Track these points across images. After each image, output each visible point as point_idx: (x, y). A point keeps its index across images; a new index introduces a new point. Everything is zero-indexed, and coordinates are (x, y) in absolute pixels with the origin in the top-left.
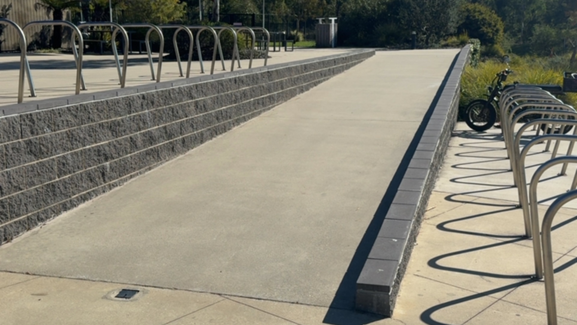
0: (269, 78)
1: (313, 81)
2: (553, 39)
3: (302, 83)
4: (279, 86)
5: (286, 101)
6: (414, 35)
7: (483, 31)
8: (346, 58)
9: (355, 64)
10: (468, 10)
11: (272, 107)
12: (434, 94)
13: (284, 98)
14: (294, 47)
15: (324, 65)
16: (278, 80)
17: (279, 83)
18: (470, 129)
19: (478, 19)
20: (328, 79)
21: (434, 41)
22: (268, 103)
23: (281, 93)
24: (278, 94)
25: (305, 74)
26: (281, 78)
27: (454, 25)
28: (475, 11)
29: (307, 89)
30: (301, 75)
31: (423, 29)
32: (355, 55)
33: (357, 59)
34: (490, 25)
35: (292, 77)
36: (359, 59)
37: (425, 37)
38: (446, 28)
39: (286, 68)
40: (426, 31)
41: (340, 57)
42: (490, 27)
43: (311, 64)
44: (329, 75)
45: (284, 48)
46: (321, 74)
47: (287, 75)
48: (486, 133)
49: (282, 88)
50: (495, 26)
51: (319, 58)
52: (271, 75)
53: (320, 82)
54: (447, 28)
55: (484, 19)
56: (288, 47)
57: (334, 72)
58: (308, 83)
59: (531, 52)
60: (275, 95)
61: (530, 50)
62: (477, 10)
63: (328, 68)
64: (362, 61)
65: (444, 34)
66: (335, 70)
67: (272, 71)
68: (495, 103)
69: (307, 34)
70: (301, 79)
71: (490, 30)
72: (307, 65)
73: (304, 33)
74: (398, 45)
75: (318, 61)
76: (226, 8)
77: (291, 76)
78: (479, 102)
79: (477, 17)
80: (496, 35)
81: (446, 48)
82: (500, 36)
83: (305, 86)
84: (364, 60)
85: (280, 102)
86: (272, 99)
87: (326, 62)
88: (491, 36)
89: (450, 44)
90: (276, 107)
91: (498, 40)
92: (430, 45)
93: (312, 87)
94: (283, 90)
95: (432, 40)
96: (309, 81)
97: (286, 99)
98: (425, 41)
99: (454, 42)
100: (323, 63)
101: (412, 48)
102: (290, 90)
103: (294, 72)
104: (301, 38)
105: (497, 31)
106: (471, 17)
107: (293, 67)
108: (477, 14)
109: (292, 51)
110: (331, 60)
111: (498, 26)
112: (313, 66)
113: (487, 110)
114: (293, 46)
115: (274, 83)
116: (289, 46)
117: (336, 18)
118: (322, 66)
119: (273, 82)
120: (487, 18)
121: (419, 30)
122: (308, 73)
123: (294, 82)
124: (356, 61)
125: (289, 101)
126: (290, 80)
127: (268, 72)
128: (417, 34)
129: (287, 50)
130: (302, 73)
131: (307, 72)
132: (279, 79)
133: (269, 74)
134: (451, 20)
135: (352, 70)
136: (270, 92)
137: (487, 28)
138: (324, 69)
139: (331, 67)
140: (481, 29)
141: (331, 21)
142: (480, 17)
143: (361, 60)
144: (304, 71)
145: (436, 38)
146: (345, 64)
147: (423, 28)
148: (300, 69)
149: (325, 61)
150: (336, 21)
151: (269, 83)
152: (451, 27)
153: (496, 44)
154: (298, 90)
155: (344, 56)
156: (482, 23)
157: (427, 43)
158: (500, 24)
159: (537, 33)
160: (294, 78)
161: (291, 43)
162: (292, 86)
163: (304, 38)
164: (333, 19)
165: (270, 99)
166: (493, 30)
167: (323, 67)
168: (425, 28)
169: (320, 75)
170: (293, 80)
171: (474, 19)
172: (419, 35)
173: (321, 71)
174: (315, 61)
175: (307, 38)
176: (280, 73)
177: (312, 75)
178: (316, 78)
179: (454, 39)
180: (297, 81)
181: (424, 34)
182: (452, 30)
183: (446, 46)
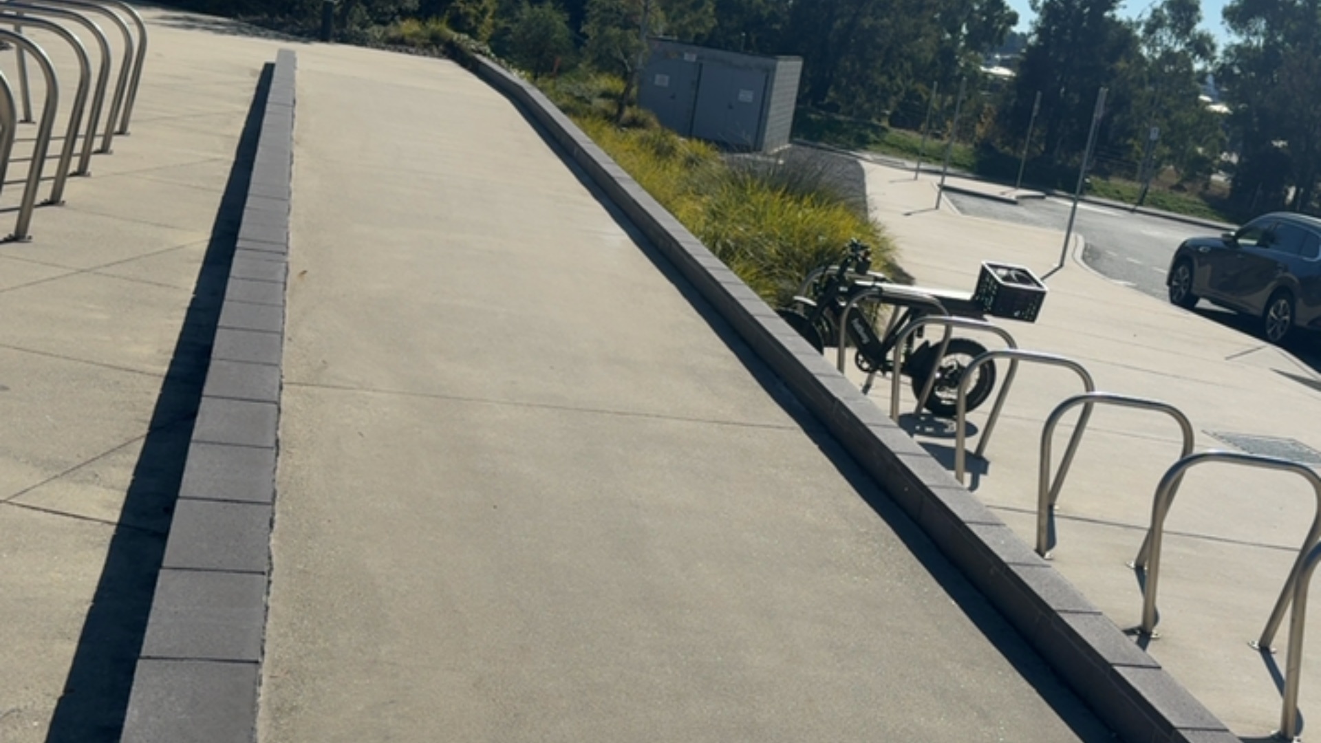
2: (556, 36)
7: (456, 8)
42: (470, 1)
71: (472, 11)
80: (483, 23)
82: (488, 26)
88: (473, 23)
89: (406, 38)
99: (414, 35)
101: (324, 38)
111: (485, 2)
166: (477, 9)
179: (415, 27)
182: (411, 2)
183: (401, 44)
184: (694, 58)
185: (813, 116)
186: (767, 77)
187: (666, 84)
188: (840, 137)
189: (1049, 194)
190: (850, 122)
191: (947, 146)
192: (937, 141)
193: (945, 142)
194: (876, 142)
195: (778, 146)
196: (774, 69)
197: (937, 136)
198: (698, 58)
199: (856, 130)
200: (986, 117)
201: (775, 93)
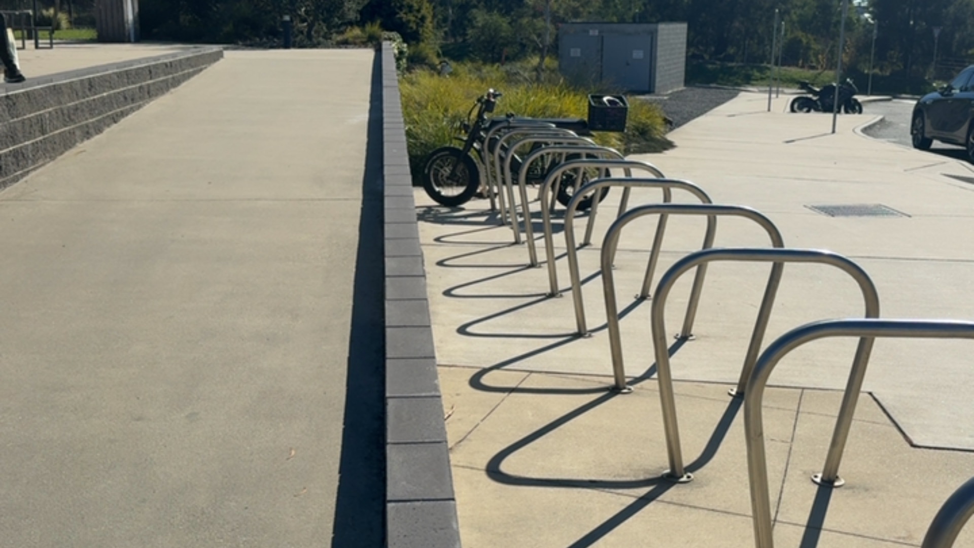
0: (9, 110)
1: (110, 113)
2: (503, 34)
3: (87, 119)
4: (37, 128)
5: (52, 158)
6: (286, 22)
7: (401, 18)
8: (171, 63)
9: (189, 76)
11: (22, 175)
12: (363, 138)
13: (48, 152)
14: (54, 41)
15: (128, 78)
16: (32, 115)
17: (34, 121)
18: (435, 203)
20: (139, 107)
21: (322, 33)
22: (12, 167)
23: (41, 141)
24: (33, 144)
25: (92, 98)
26: (39, 110)
27: (354, 7)
29: (99, 131)
30: (83, 100)
31: (299, 13)
32: (188, 59)
33: (192, 67)
34: (410, 8)
35: (63, 106)
36: (196, 66)
37: (305, 27)
38: (340, 12)
39: (49, 87)
40: (306, 16)
41: (159, 62)
42: (410, 11)
43: (101, 76)
44: (141, 98)
45: (33, 41)
46: (125, 98)
47: (52, 102)
48: (463, 209)
49: (43, 132)
50: (419, 11)
51: (118, 65)
52: (14, 104)
53: (123, 114)
54: (343, 12)
56: (40, 41)
57: (150, 93)
58: (100, 117)
59: (471, 55)
60: (27, 146)
61: (471, 52)
63: (138, 85)
64: (201, 70)
65: (340, 22)
66: (152, 88)
67: (16, 96)
68: (475, 153)
69: (74, 15)
70: (83, 111)
71: (413, 19)
72: (93, 78)
73: (70, 13)
74: (258, 39)
75: (116, 71)
77: (60, 103)
78: (447, 153)
80: (422, 26)
81: (346, 48)
82: (427, 28)
83: (93, 123)
84: (206, 68)
85: (40, 162)
86: (20, 157)
87: (133, 73)
88: (415, 27)
89: (350, 40)
90: (33, 174)
91: (425, 35)
92: (315, 41)
93: (108, 126)
94: (46, 136)
95: (317, 32)
96: (99, 114)
97: (53, 155)
98: (305, 33)
99: (357, 37)
100: (127, 75)
101: (286, 46)
102: (60, 134)
103: (66, 96)
104: (64, 23)
105: (423, 19)
107: (64, 84)
109: (51, 48)
110: (142, 69)
111: (423, 12)
112: (106, 81)
113: (461, 167)
114: (51, 39)
115: (23, 122)
116: (42, 39)
118: (125, 80)
119: (20, 119)
121: (293, 12)
122: (96, 97)
123: (68, 117)
124: (191, 70)
125: (60, 158)
126: (60, 113)
127: (7, 97)
128: (292, 21)
129: (40, 46)
130: (84, 98)
131: (96, 94)
132: (35, 111)
133: (11, 103)
135: (185, 88)
136: (14, 143)
137: (406, 13)
138: (130, 87)
139: (144, 84)
140: (398, 16)
143: (199, 68)
144: (88, 92)
145: (324, 28)
146: (170, 76)
147: (300, 10)
148: (78, 87)
149: (131, 70)
151: (12, 121)
152: (349, 10)
153: (423, 41)
154: (78, 133)
155: (166, 61)
156: (398, 5)
157: (309, 36)
158: (427, 8)
159: (480, 25)
160: (69, 108)
161: (47, 33)
162: (66, 126)
163: (70, 22)
165: (15, 157)
166: (416, 17)
167: (129, 84)
168: (303, 9)
169: (122, 99)
170: (65, 112)
172: (295, 23)
173: (124, 91)
174: (110, 72)
175: (76, 23)
176: (35, 98)
177: (107, 101)
178: (115, 106)
179: (357, 31)
180: (74, 114)
181: (303, 21)
182: (352, 16)
183: (345, 44)
184: (596, 33)
185: (710, 66)
186: (652, 38)
187: (579, 55)
188: (731, 78)
189: (895, 97)
190: (739, 67)
191: (819, 74)
192: (812, 72)
193: (819, 71)
194: (762, 79)
195: (672, 88)
196: (656, 31)
197: (813, 68)
198: (600, 32)
199: (743, 72)
200: (849, 48)
201: (659, 49)
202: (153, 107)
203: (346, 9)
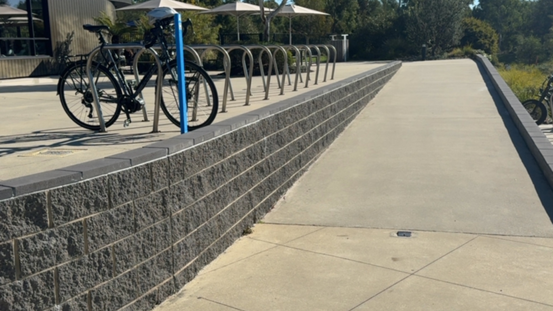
1: (376, 89)
2: (536, 48)
3: (371, 91)
6: (424, 48)
7: (481, 42)
8: (389, 69)
10: (466, 24)
11: (360, 111)
16: (362, 88)
19: (476, 32)
21: (439, 52)
22: (358, 108)
25: (372, 83)
27: (458, 38)
28: (471, 24)
29: (374, 96)
32: (393, 67)
34: (486, 36)
37: (431, 49)
38: (451, 41)
40: (432, 44)
42: (486, 38)
44: (383, 84)
46: (379, 83)
49: (364, 95)
50: (490, 38)
55: (480, 32)
58: (374, 91)
59: (516, 60)
61: (516, 59)
62: (474, 23)
65: (450, 46)
66: (385, 79)
68: (545, 102)
70: (370, 88)
71: (487, 42)
76: (228, 29)
77: (367, 84)
79: (474, 30)
80: (492, 45)
81: (454, 59)
82: (495, 46)
84: (397, 71)
85: (363, 107)
86: (359, 105)
88: (488, 46)
89: (456, 55)
91: (494, 50)
92: (436, 56)
93: (376, 94)
94: (364, 97)
95: (437, 52)
97: (365, 104)
98: (431, 53)
99: (459, 53)
100: (380, 74)
101: (423, 59)
102: (367, 96)
105: (493, 42)
106: (469, 30)
107: (368, 77)
108: (474, 27)
111: (493, 38)
112: (376, 76)
117: (347, 35)
120: (483, 30)
121: (426, 42)
124: (394, 72)
125: (367, 106)
126: (367, 88)
134: (456, 33)
137: (483, 39)
140: (479, 41)
141: (343, 37)
142: (478, 30)
145: (441, 50)
150: (347, 37)
152: (455, 39)
154: (370, 97)
156: (479, 35)
157: (433, 54)
158: (495, 36)
159: (522, 43)
162: (368, 93)
164: (345, 36)
166: (489, 41)
167: (380, 77)
168: (430, 41)
171: (471, 32)
177: (376, 84)
179: (459, 50)
181: (430, 46)
182: (457, 42)
183: (453, 57)
202: (387, 87)
203: (453, 39)
